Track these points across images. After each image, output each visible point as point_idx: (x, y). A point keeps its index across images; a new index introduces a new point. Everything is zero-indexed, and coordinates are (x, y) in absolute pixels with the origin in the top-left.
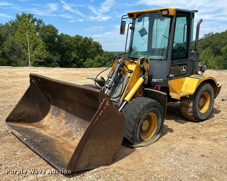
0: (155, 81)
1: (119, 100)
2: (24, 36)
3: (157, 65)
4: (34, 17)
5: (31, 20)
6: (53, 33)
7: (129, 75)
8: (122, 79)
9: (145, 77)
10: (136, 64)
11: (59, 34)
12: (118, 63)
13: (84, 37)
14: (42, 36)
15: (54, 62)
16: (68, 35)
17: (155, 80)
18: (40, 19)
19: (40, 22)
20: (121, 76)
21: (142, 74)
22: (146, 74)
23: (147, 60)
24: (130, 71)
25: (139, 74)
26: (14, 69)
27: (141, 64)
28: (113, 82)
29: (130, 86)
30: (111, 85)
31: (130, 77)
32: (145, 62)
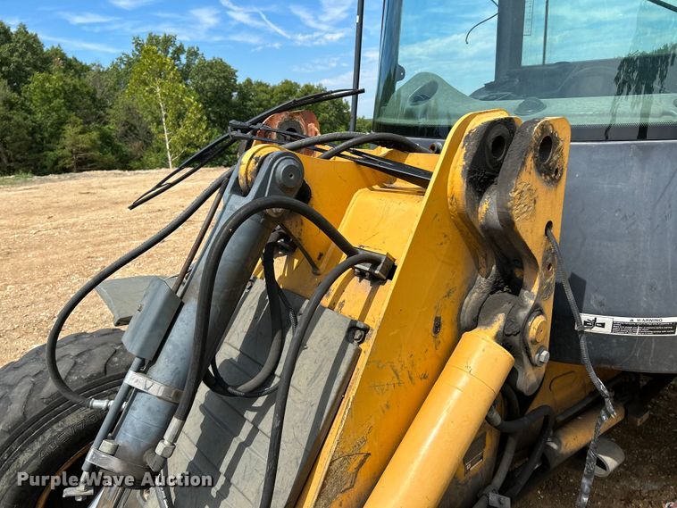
0: (607, 330)
2: (151, 91)
4: (178, 45)
5: (171, 51)
6: (225, 78)
9: (523, 330)
10: (425, 184)
11: (241, 80)
13: (302, 85)
14: (199, 90)
15: (231, 153)
16: (264, 81)
18: (193, 48)
19: (193, 54)
20: (280, 312)
21: (483, 282)
22: (535, 290)
23: (548, 143)
24: (366, 267)
25: (454, 296)
26: (118, 179)
27: (481, 194)
28: (166, 412)
29: (365, 450)
30: (144, 443)
31: (366, 330)
32: (530, 162)
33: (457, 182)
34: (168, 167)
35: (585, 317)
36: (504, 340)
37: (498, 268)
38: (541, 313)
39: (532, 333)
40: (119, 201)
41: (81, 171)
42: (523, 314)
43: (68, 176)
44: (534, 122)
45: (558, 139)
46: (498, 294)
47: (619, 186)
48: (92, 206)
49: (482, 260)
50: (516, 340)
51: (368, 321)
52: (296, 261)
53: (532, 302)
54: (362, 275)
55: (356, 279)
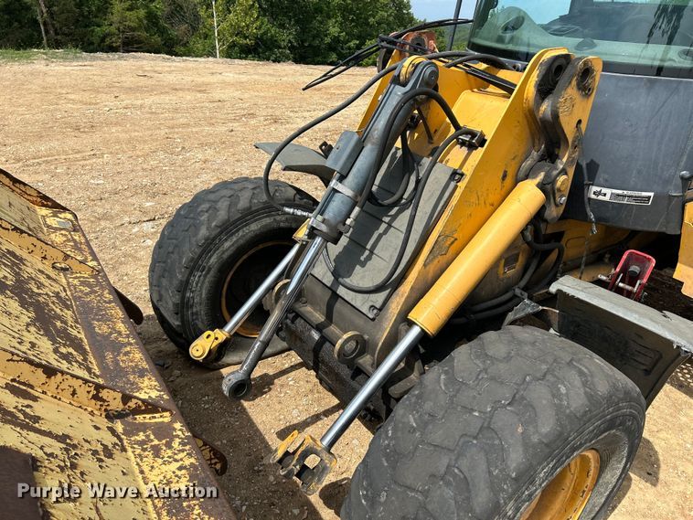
0: (607, 198)
1: (380, 310)
3: (638, 102)
7: (456, 156)
8: (413, 178)
9: (554, 182)
10: (511, 91)
12: (396, 81)
15: (281, 48)
17: (604, 190)
20: (408, 162)
21: (535, 154)
22: (565, 160)
23: (587, 72)
24: (467, 138)
25: (517, 160)
26: (168, 64)
27: (543, 99)
28: (350, 205)
29: (455, 236)
30: (339, 219)
31: (462, 175)
32: (574, 82)
33: (531, 91)
34: (215, 56)
35: (595, 189)
36: (541, 186)
37: (545, 147)
38: (566, 174)
39: (558, 184)
40: (177, 87)
41: (128, 52)
42: (555, 173)
43: (117, 55)
44: (580, 59)
45: (593, 70)
46: (543, 162)
47: (631, 105)
48: (152, 90)
49: (537, 141)
50: (549, 187)
51: (464, 170)
52: (416, 135)
53: (561, 167)
54: (463, 144)
55: (458, 146)
